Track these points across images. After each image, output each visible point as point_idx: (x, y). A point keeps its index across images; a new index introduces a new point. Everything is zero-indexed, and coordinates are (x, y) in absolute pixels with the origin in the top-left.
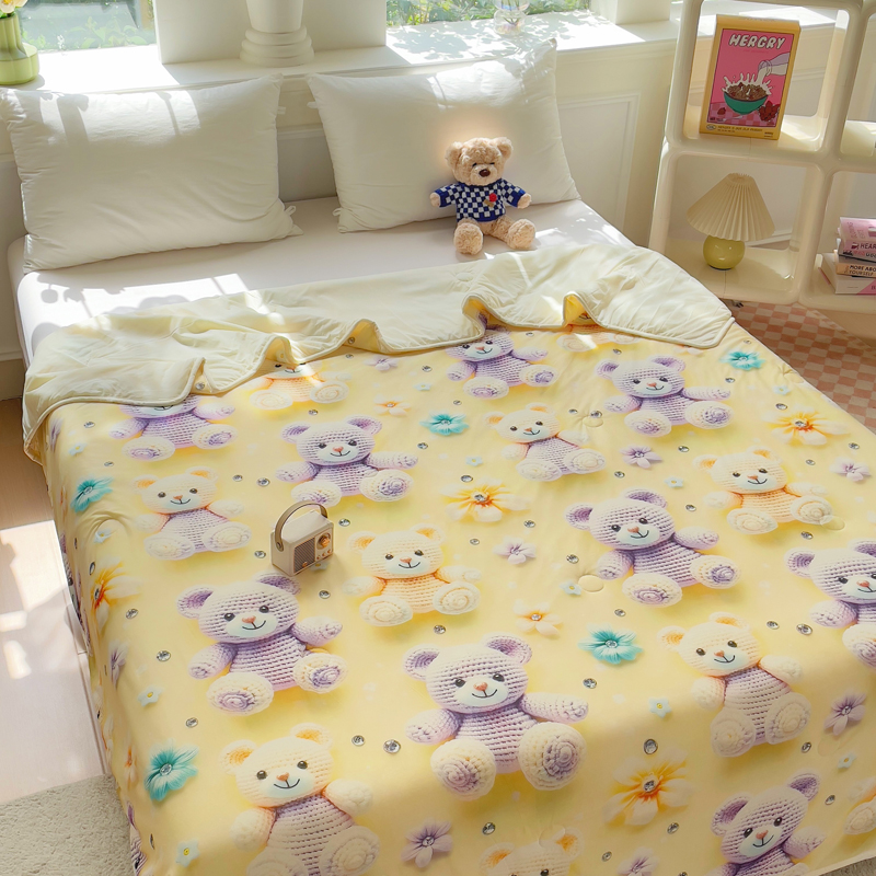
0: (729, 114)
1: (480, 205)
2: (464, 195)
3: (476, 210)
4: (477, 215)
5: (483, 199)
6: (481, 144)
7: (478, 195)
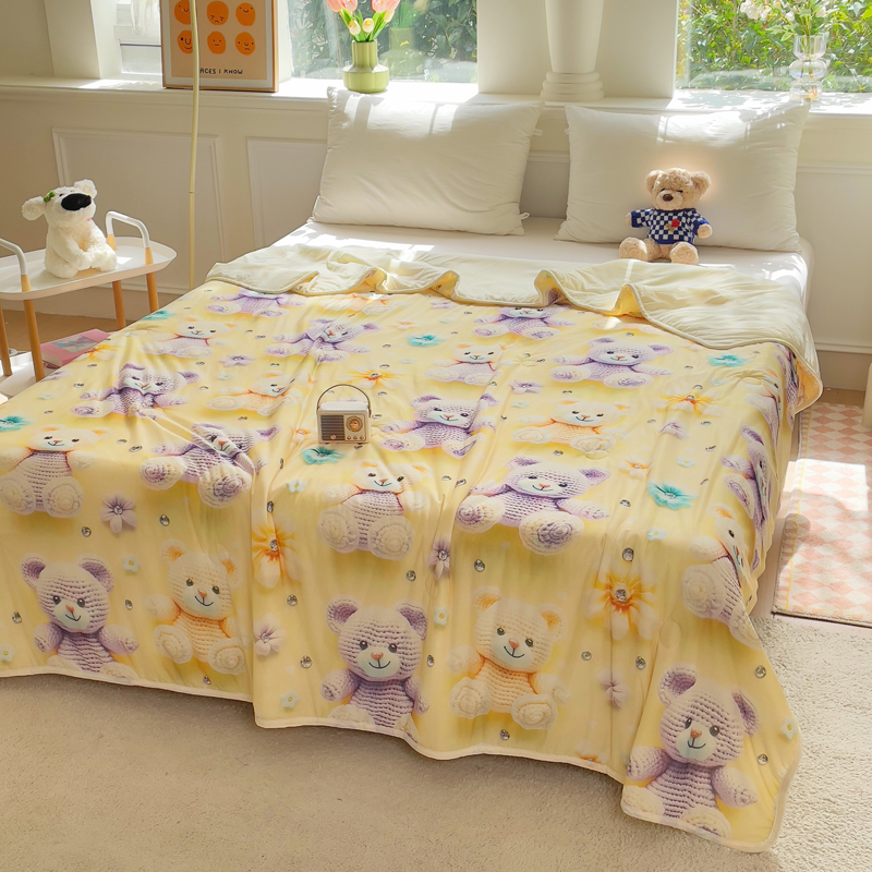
1: (662, 228)
2: (652, 218)
3: (657, 232)
4: (657, 237)
5: (666, 222)
6: (674, 172)
7: (662, 218)
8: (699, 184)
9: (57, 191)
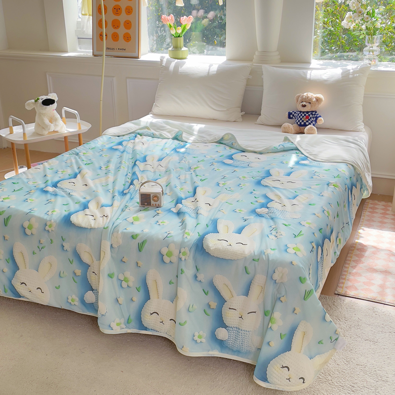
1: (301, 119)
2: (297, 115)
6: (307, 94)
8: (318, 100)
9: (41, 97)
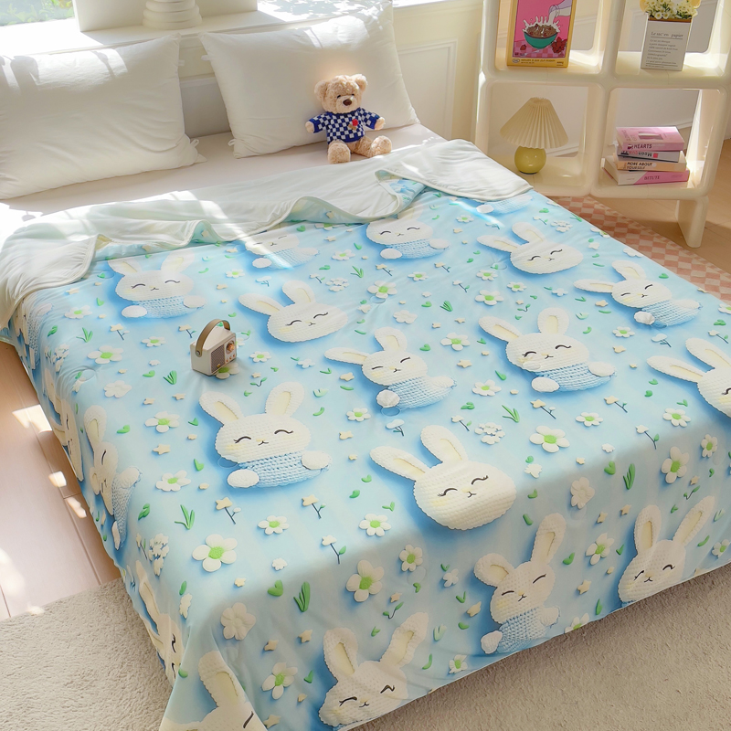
0: (529, 50)
